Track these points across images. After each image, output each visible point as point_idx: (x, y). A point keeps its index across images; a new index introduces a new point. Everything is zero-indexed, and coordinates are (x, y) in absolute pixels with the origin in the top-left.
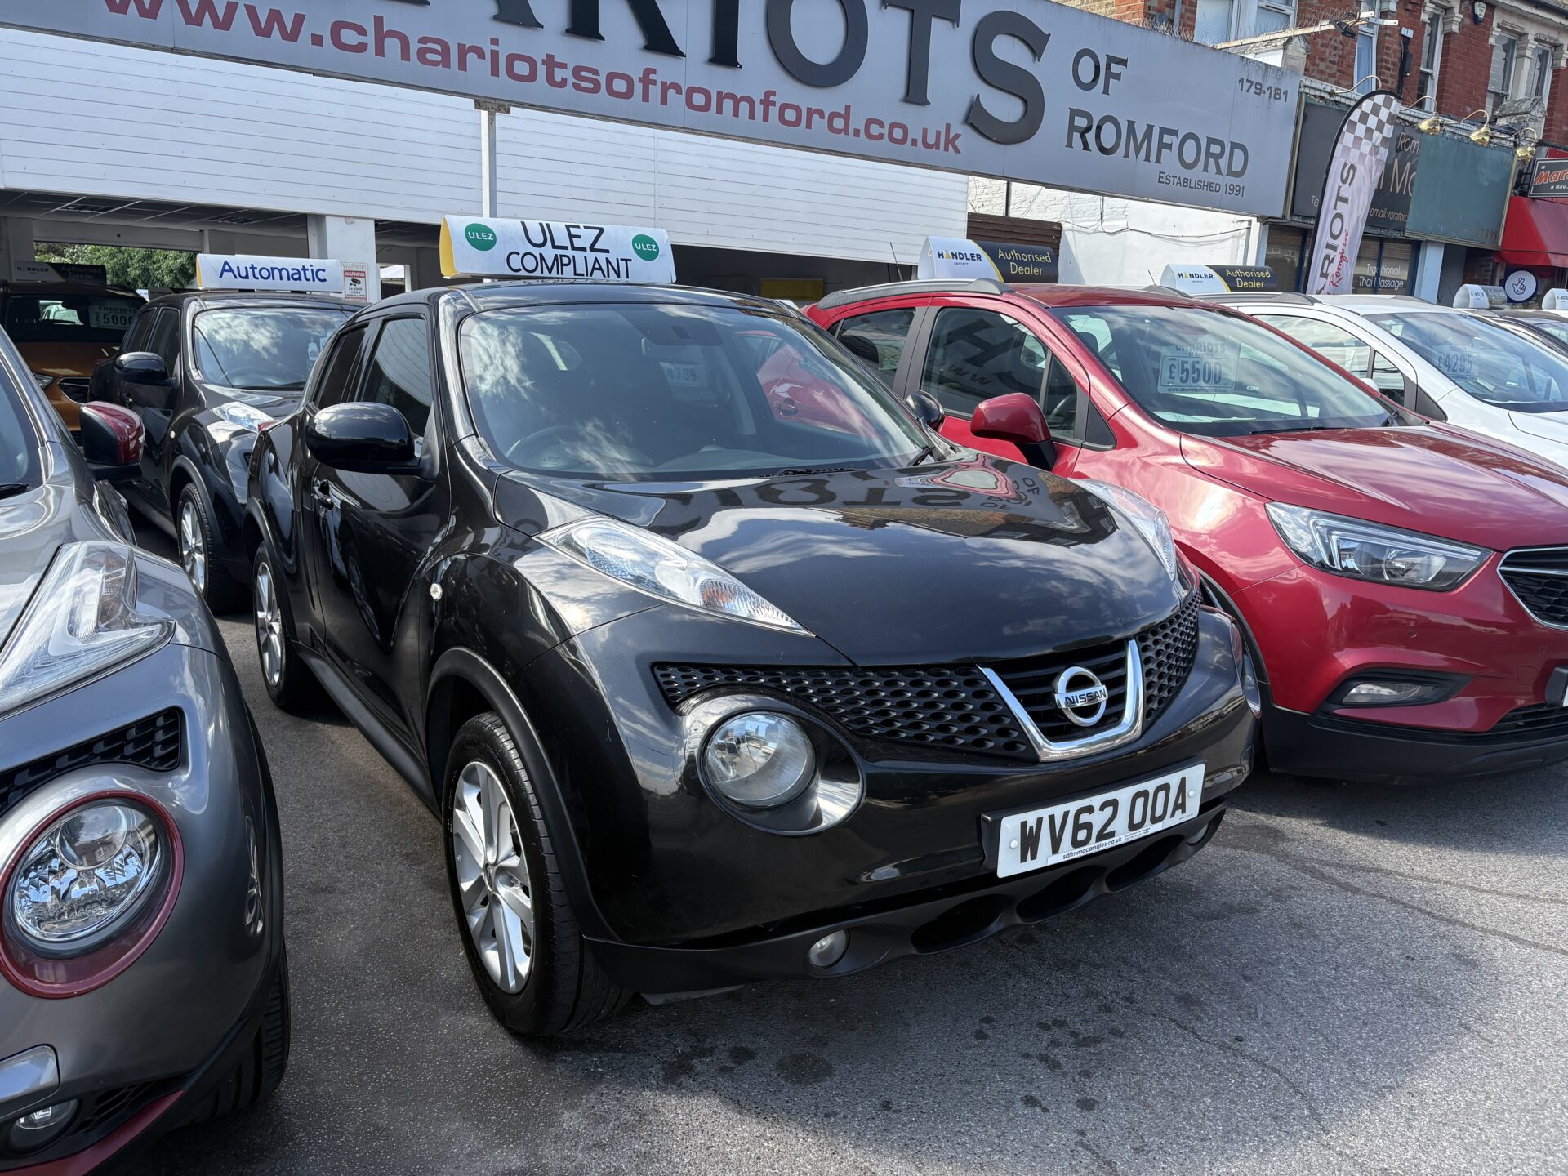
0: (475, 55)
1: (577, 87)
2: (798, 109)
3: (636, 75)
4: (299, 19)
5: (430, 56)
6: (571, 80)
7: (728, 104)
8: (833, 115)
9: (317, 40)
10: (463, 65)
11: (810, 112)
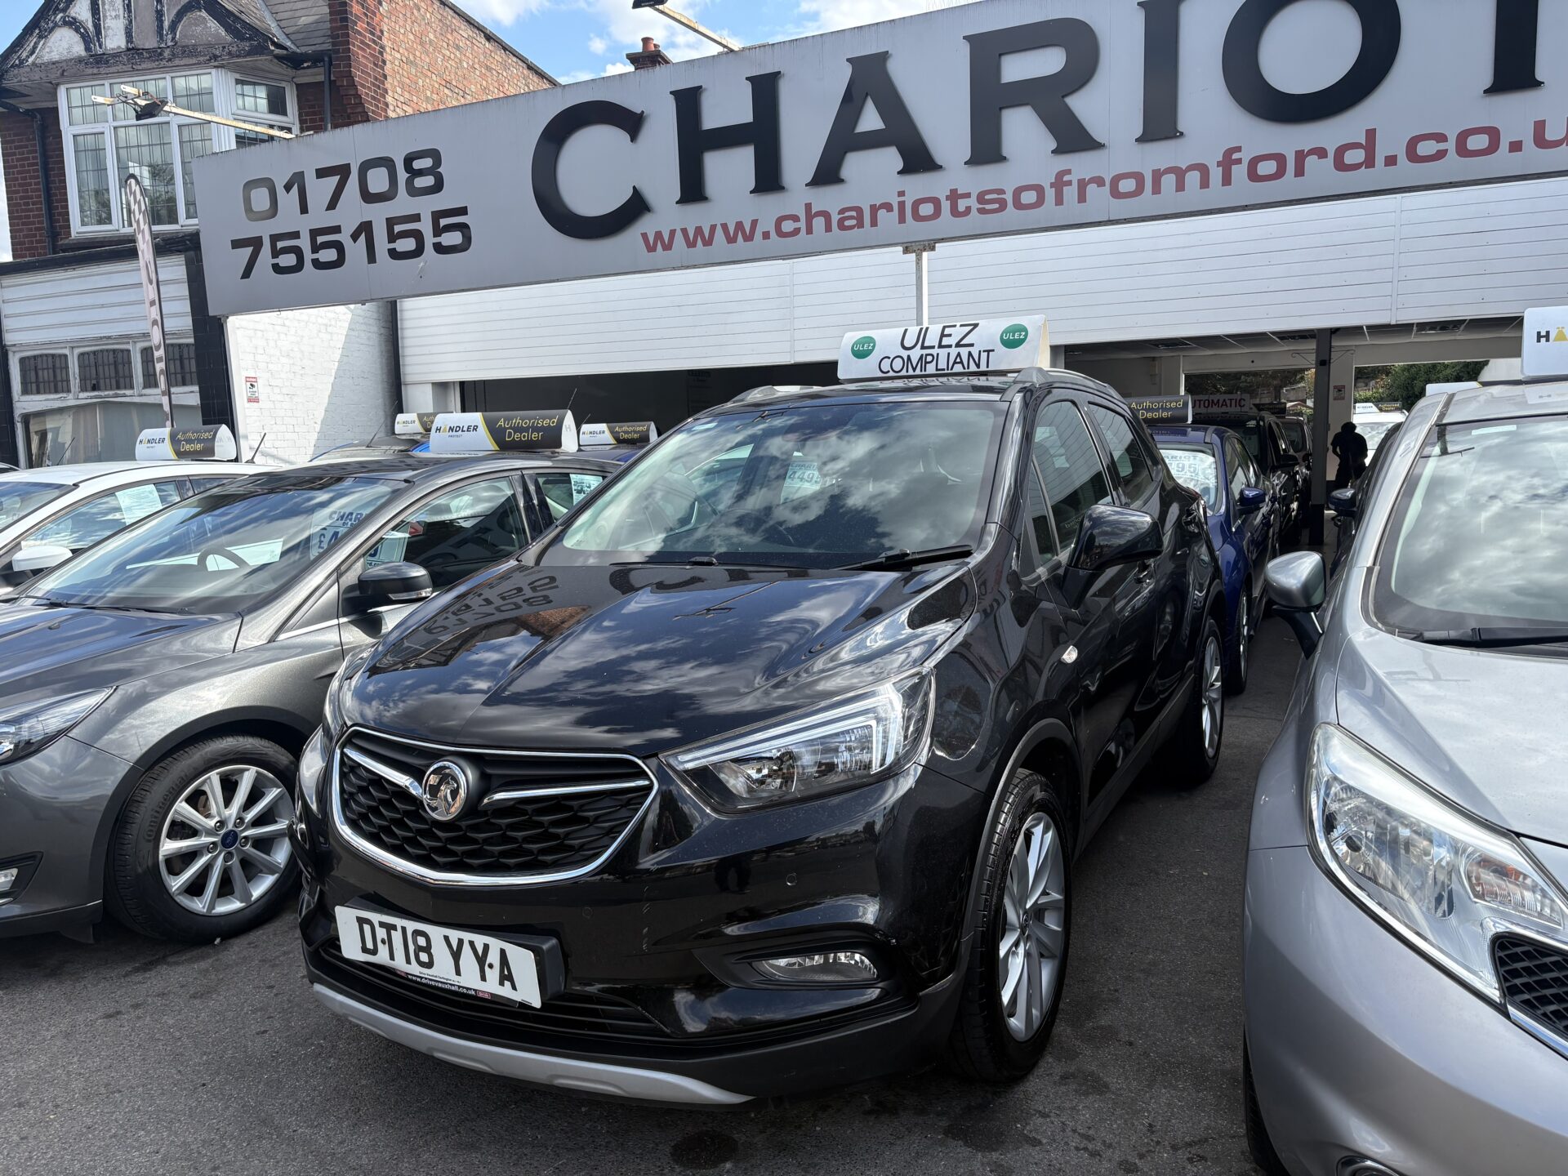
0: (885, 211)
1: (981, 211)
2: (1280, 159)
3: (1046, 180)
4: (754, 223)
5: (847, 223)
6: (975, 205)
7: (1169, 181)
8: (1341, 151)
9: (766, 235)
10: (874, 223)
11: (1301, 156)
